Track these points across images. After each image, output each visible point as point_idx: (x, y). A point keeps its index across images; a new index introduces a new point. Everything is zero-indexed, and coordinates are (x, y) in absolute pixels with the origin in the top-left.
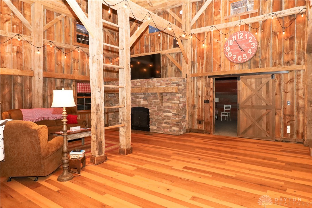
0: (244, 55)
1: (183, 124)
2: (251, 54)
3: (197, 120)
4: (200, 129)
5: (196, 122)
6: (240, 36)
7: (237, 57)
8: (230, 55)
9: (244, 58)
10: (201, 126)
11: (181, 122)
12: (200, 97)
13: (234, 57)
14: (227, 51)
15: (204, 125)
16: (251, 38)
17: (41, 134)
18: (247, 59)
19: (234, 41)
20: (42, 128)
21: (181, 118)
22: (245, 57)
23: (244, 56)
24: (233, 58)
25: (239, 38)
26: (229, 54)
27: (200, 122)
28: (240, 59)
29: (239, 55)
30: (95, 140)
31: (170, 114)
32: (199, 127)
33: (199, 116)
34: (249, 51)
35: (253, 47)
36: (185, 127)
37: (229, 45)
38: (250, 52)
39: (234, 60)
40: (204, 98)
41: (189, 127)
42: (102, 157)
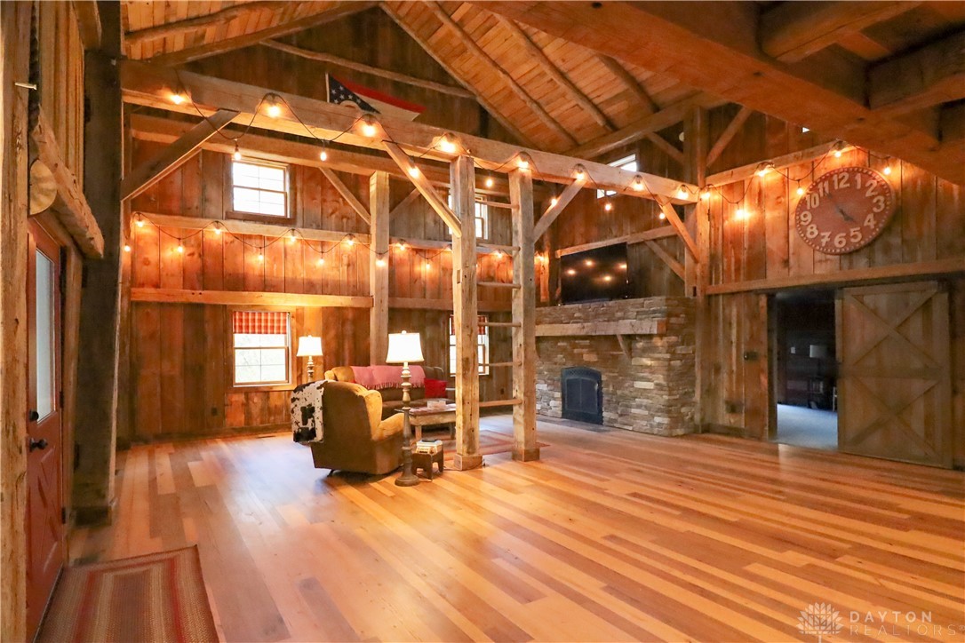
0: (852, 230)
1: (683, 410)
2: (873, 227)
3: (727, 402)
4: (735, 426)
5: (722, 409)
6: (839, 181)
7: (832, 237)
8: (812, 233)
9: (853, 240)
10: (737, 419)
11: (679, 406)
12: (734, 345)
13: (823, 237)
14: (802, 223)
15: (743, 415)
16: (871, 184)
17: (371, 404)
18: (862, 243)
19: (822, 195)
20: (372, 394)
21: (678, 397)
22: (855, 237)
23: (852, 234)
24: (823, 240)
25: (836, 188)
26: (809, 230)
27: (733, 408)
28: (840, 242)
29: (838, 233)
30: (462, 424)
31: (649, 385)
32: (732, 421)
33: (730, 391)
34: (867, 221)
35: (879, 207)
36: (692, 419)
37: (808, 208)
38: (869, 221)
39: (824, 245)
40: (743, 346)
41: (702, 420)
42: (474, 458)
